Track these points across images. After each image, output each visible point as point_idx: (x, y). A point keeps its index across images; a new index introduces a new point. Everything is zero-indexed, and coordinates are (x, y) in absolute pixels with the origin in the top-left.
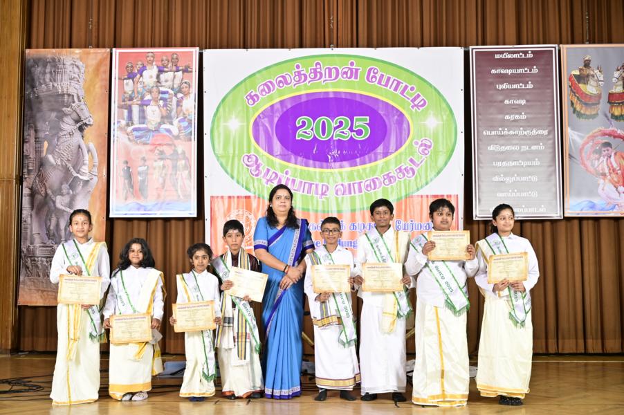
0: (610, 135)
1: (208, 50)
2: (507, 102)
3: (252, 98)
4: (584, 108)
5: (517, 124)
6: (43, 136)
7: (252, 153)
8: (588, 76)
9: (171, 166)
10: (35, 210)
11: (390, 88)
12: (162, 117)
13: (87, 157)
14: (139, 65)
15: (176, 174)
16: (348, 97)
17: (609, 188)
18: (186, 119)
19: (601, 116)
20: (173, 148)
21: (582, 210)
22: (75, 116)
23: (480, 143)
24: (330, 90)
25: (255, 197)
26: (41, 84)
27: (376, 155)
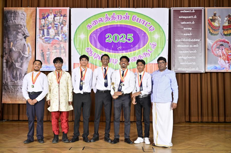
0: (223, 41)
1: (73, 8)
2: (185, 29)
3: (89, 26)
4: (213, 31)
5: (188, 37)
6: (11, 40)
7: (89, 47)
8: (215, 19)
9: (59, 52)
10: (8, 68)
11: (141, 23)
12: (55, 34)
13: (27, 48)
14: (47, 14)
15: (61, 55)
16: (125, 27)
17: (222, 61)
18: (64, 34)
19: (220, 34)
20: (59, 45)
21: (212, 69)
22: (23, 33)
23: (174, 44)
24: (119, 24)
25: (90, 64)
26: (10, 21)
27: (135, 48)
